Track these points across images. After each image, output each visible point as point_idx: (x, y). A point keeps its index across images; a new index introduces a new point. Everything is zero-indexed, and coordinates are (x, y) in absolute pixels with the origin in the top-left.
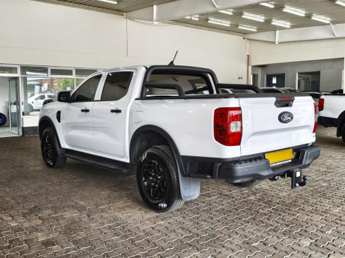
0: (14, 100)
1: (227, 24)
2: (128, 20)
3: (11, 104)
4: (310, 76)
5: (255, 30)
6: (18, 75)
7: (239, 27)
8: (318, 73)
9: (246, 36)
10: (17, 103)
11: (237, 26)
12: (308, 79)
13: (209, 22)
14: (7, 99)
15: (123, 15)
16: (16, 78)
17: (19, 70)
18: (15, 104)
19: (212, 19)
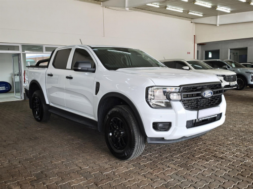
0: (17, 72)
1: (180, 10)
2: (104, 8)
3: (15, 75)
4: (238, 52)
5: (202, 16)
6: (20, 52)
7: (190, 13)
8: (246, 49)
9: (193, 21)
10: (19, 74)
11: (188, 12)
12: (237, 53)
13: (167, 9)
14: (11, 71)
15: (100, 4)
16: (18, 55)
17: (20, 48)
18: (18, 75)
19: (170, 6)
